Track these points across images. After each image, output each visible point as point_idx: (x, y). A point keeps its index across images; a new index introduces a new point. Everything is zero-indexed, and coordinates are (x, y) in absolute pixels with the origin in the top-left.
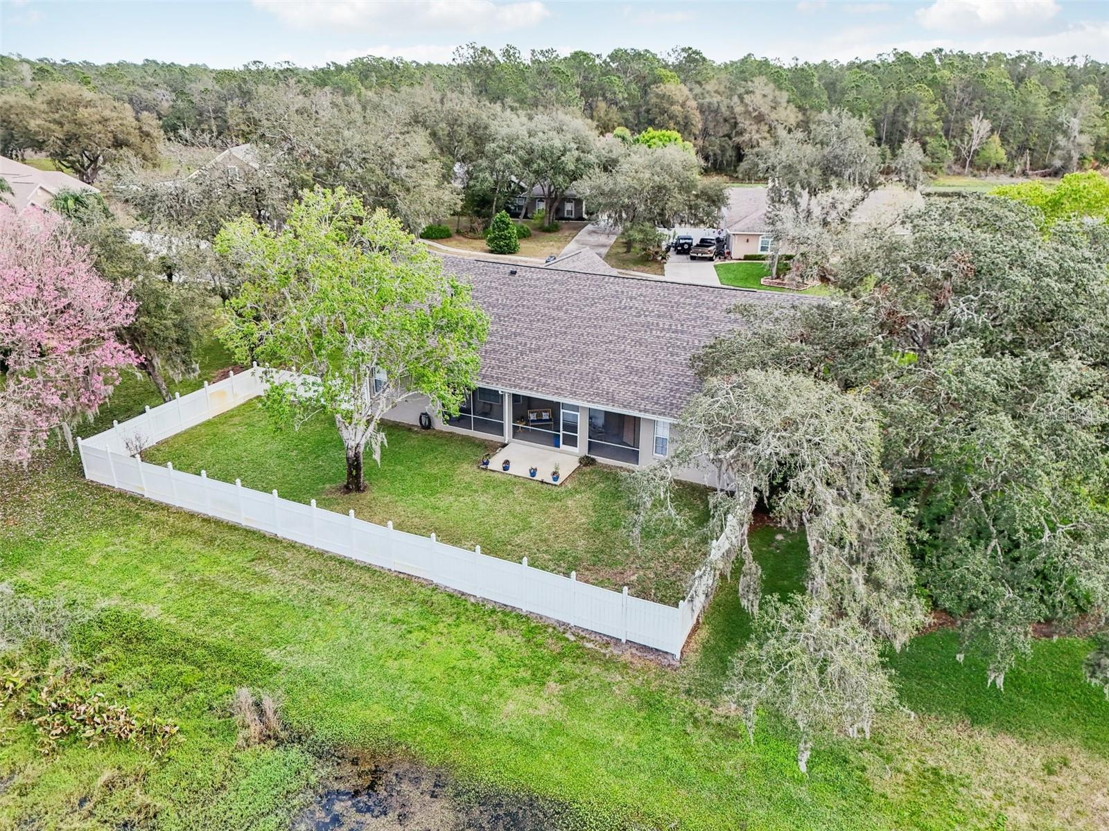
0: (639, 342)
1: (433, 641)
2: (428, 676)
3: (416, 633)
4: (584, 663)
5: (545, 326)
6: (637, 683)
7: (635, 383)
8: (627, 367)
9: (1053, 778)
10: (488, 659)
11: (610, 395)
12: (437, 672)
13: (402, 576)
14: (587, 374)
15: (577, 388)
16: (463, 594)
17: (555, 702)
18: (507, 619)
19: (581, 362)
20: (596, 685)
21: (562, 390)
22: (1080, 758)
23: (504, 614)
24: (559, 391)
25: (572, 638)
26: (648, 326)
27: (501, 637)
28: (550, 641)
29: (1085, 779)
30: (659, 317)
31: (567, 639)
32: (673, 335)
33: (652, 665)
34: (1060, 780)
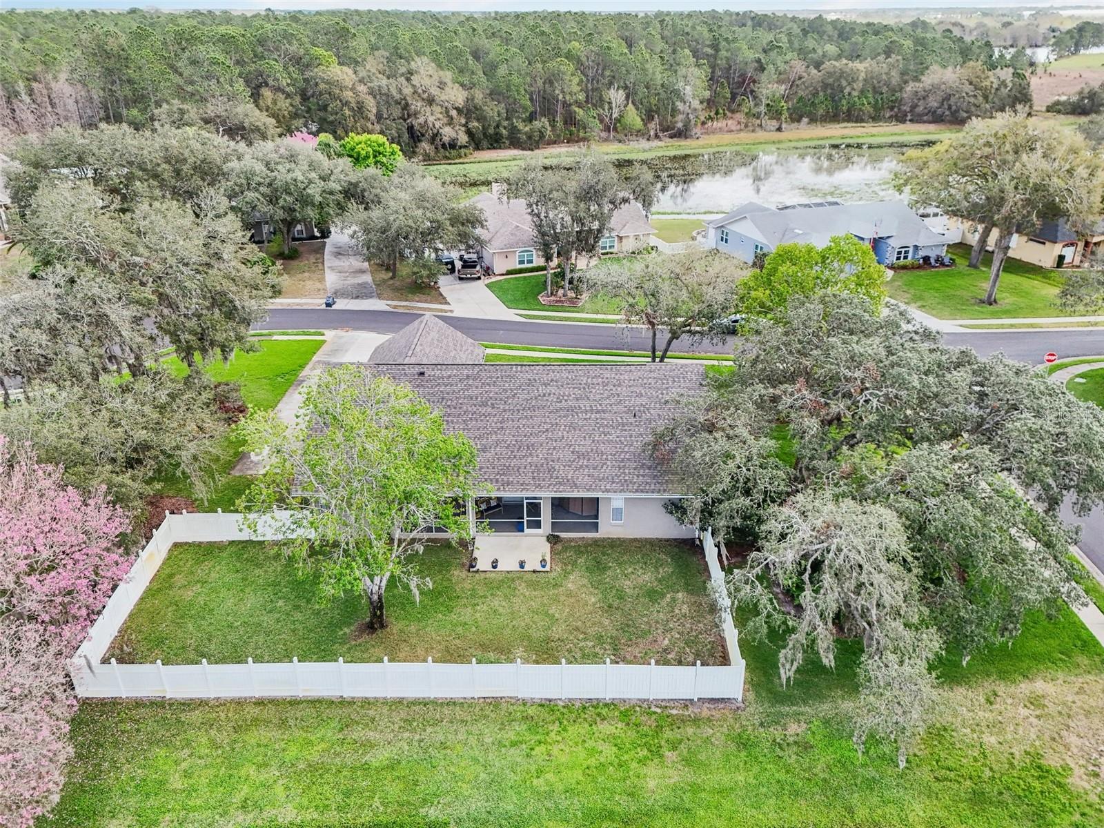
0: (572, 427)
1: (555, 750)
2: (573, 781)
3: (537, 749)
4: (679, 728)
5: (480, 424)
6: (725, 730)
7: (587, 466)
8: (573, 452)
9: (994, 706)
10: (609, 751)
11: (571, 482)
12: (578, 775)
13: (487, 700)
14: (542, 466)
15: (539, 480)
16: (550, 701)
17: (679, 767)
18: (599, 710)
19: (530, 454)
20: (699, 742)
21: (527, 485)
22: (1001, 688)
23: (596, 707)
24: (524, 486)
25: (659, 711)
26: (571, 409)
27: (605, 728)
28: (643, 718)
29: (1009, 701)
30: (577, 400)
31: (655, 713)
32: (598, 416)
33: (726, 712)
34: (998, 706)
